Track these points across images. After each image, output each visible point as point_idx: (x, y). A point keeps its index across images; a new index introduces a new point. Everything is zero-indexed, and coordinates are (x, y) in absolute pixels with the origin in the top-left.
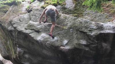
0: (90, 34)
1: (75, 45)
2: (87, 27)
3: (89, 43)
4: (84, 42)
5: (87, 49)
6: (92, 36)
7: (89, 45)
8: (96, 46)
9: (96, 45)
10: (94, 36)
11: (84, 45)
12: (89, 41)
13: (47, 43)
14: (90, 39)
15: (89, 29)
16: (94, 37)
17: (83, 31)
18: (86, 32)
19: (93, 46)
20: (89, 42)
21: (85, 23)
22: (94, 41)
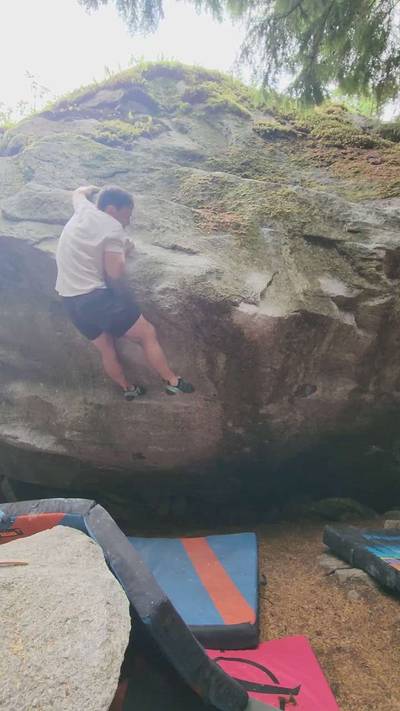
0: (360, 244)
1: (302, 298)
2: (338, 221)
3: (356, 292)
4: (335, 288)
5: (349, 319)
6: (369, 257)
7: (358, 298)
8: (386, 304)
9: (386, 299)
10: (382, 254)
11: (339, 300)
12: (356, 282)
13: (159, 288)
14: (360, 272)
15: (348, 227)
16: (380, 260)
17: (325, 236)
18: (339, 242)
19: (371, 304)
20: (359, 287)
21: (320, 205)
22: (378, 278)
